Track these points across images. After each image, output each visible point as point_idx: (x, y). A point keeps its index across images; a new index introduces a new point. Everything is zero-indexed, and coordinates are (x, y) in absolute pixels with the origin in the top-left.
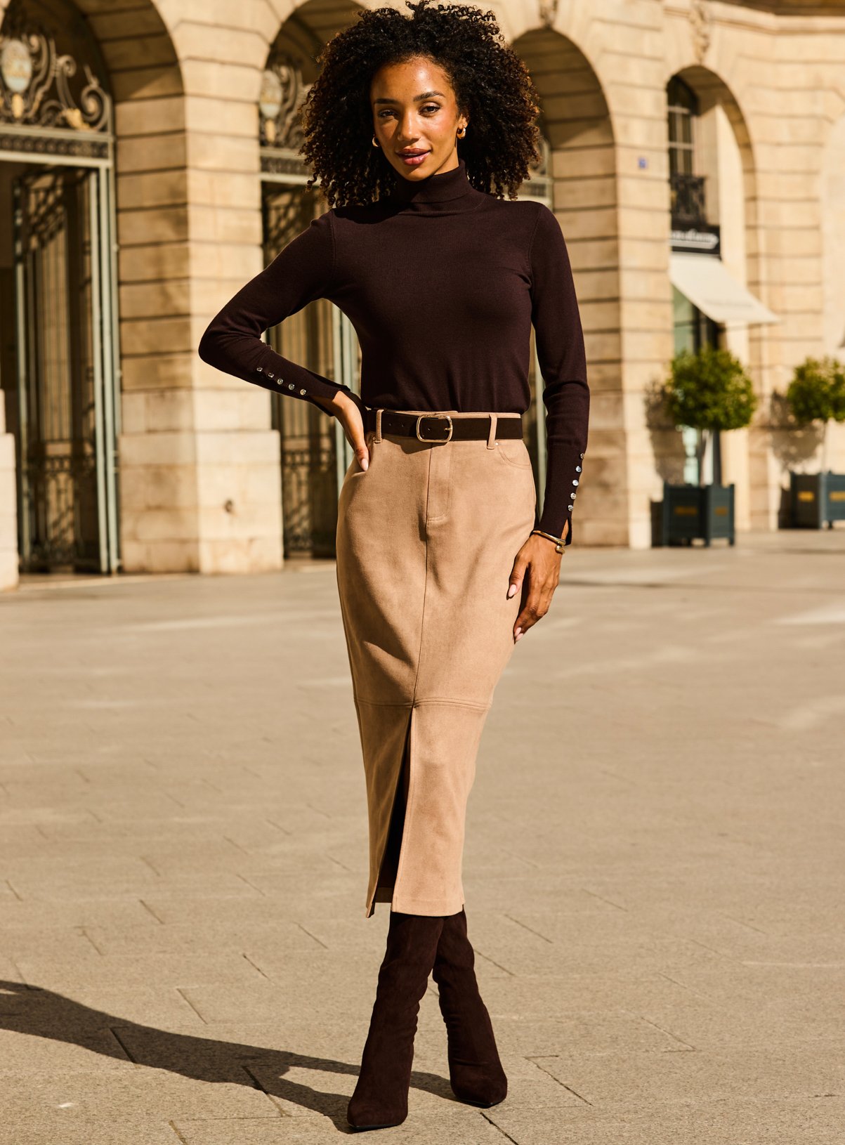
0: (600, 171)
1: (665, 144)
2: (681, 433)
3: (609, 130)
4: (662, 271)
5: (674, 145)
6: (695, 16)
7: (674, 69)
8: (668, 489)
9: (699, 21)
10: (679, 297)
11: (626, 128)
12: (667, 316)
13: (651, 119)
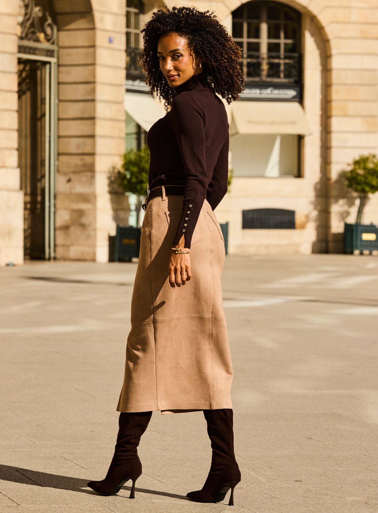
0: (86, 44)
1: (124, 30)
2: (128, 197)
3: (92, 21)
4: (120, 103)
5: (129, 30)
8: (120, 230)
10: (129, 119)
11: (102, 19)
12: (122, 129)
13: (116, 14)
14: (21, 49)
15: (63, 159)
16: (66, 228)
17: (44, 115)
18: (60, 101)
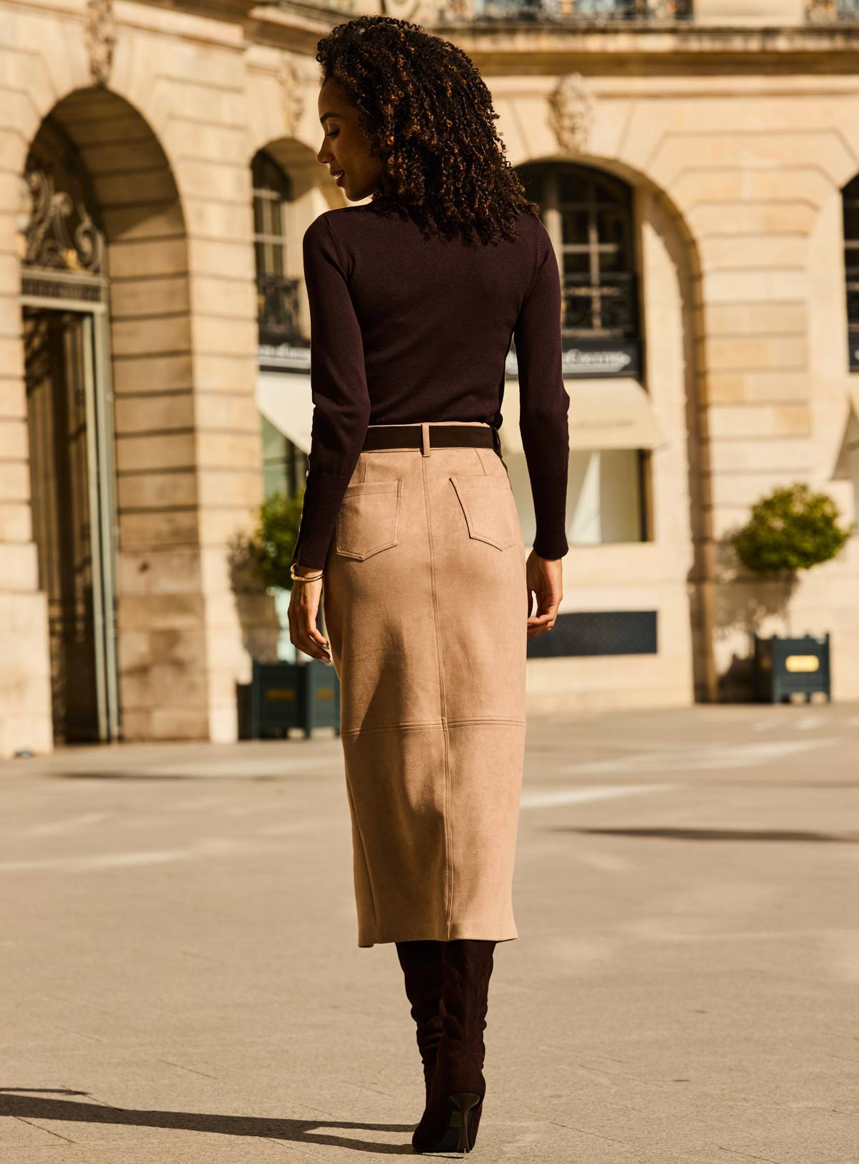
0: (169, 269)
1: (250, 236)
2: (273, 598)
3: (180, 218)
4: (248, 394)
5: (261, 238)
6: (285, 74)
7: (260, 141)
8: (258, 668)
9: (290, 82)
10: (269, 430)
11: (200, 215)
12: (254, 452)
13: (231, 203)
14: (29, 286)
15: (129, 521)
16: (141, 671)
17: (82, 428)
18: (117, 396)
